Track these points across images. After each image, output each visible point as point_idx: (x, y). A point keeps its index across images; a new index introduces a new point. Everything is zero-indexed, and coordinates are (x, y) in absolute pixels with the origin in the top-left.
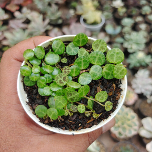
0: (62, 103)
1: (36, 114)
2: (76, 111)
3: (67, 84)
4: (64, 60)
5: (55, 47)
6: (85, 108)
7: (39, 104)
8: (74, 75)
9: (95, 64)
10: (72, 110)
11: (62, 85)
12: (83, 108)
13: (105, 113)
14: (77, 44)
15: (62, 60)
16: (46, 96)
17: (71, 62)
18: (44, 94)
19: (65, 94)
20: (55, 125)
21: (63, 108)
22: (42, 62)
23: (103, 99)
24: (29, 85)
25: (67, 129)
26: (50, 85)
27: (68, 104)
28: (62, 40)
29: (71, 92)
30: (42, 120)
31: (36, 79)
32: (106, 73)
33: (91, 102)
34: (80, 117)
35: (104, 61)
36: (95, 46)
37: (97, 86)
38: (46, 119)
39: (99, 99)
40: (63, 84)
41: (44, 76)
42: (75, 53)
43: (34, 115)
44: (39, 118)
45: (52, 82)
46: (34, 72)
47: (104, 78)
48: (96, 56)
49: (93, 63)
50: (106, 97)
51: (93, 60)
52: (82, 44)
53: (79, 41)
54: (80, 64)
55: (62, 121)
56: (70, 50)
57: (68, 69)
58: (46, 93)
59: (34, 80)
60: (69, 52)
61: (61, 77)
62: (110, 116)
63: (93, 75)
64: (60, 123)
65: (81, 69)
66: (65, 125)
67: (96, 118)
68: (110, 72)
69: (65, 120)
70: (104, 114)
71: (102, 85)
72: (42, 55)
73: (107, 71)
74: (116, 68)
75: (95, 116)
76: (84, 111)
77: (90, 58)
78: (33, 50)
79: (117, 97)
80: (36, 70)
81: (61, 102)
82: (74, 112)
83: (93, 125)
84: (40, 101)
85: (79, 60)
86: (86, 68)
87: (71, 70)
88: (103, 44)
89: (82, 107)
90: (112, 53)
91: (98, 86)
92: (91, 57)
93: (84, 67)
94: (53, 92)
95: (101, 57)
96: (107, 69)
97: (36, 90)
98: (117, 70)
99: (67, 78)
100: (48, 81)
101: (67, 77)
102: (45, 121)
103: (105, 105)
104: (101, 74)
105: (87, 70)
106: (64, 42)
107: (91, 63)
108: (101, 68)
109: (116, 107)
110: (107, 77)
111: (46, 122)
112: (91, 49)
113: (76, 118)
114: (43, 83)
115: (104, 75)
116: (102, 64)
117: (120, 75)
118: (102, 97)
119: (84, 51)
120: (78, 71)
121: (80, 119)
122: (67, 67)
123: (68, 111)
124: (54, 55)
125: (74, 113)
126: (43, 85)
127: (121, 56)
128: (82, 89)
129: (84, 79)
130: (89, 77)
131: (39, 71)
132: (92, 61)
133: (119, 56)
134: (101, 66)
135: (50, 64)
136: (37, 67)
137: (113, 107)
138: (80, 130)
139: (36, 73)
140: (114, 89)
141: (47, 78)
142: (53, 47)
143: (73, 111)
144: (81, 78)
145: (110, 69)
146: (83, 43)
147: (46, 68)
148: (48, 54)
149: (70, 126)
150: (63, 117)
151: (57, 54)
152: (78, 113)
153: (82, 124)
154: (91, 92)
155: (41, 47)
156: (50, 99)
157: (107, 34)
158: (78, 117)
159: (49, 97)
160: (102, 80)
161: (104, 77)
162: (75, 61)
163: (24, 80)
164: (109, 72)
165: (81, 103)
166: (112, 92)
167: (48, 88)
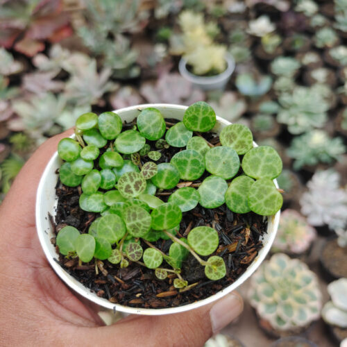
0: (113, 232)
1: (57, 244)
2: (136, 259)
4: (155, 154)
5: (144, 121)
6: (160, 261)
8: (163, 185)
9: (214, 175)
10: (128, 255)
11: (128, 196)
12: (157, 259)
15: (150, 154)
16: (91, 213)
19: (124, 213)
22: (108, 146)
23: (205, 249)
24: (68, 184)
25: (107, 298)
26: (106, 193)
29: (136, 209)
32: (234, 195)
33: (180, 250)
34: (144, 277)
35: (235, 170)
36: (227, 136)
37: (209, 223)
40: (131, 195)
41: (101, 172)
42: (182, 144)
43: (52, 245)
45: (114, 188)
46: (84, 158)
47: (228, 209)
48: (221, 158)
49: (210, 170)
50: (214, 244)
52: (201, 127)
53: (195, 118)
54: (182, 166)
55: (103, 275)
56: (174, 136)
57: (152, 169)
60: (170, 139)
61: (132, 180)
64: (97, 278)
65: (183, 177)
67: (181, 291)
68: (244, 196)
69: (108, 275)
70: (201, 285)
72: (113, 132)
73: (237, 192)
75: (180, 284)
76: (158, 265)
79: (246, 258)
80: (90, 154)
82: (133, 260)
83: (170, 306)
84: (73, 220)
85: (184, 158)
86: (195, 179)
87: (157, 172)
88: (245, 136)
89: (157, 254)
90: (257, 155)
91: (211, 226)
92: (210, 157)
93: (190, 175)
94: (107, 207)
96: (236, 187)
97: (76, 197)
98: (259, 193)
101: (145, 183)
102: (66, 262)
103: (207, 264)
105: (195, 185)
107: (208, 169)
108: (225, 183)
110: (235, 206)
111: (69, 264)
113: (135, 278)
114: (95, 186)
116: (231, 177)
117: (264, 207)
118: (206, 243)
119: (203, 145)
120: (172, 177)
122: (152, 165)
123: (120, 255)
125: (131, 263)
126: (94, 189)
127: (275, 166)
128: (162, 209)
129: (183, 198)
130: (194, 198)
131: (94, 158)
132: (211, 166)
133: (270, 163)
140: (245, 240)
141: (106, 178)
143: (131, 258)
144: (175, 196)
145: (244, 189)
146: (204, 126)
149: (116, 293)
153: (143, 295)
157: (239, 96)
159: (97, 215)
160: (222, 210)
161: (228, 205)
162: (174, 156)
164: (242, 195)
165: (157, 247)
166: (237, 243)
167: (99, 198)
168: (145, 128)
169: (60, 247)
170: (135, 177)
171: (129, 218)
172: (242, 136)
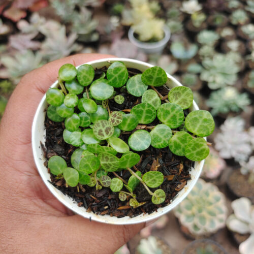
0: (91, 166)
1: (49, 167)
2: (106, 186)
3: (108, 140)
4: (119, 98)
5: (112, 73)
6: (121, 187)
7: (58, 154)
8: (125, 129)
9: (163, 123)
10: (101, 182)
11: (100, 138)
12: (119, 185)
14: (146, 80)
15: (116, 98)
16: (72, 145)
17: (129, 104)
18: (69, 141)
19: (100, 155)
20: (69, 193)
21: (89, 175)
22: (84, 91)
23: (153, 184)
24: (54, 119)
25: (85, 207)
26: (84, 131)
27: (99, 170)
29: (108, 154)
30: (55, 180)
31: (65, 115)
32: (175, 143)
33: (135, 180)
34: (111, 197)
35: (179, 123)
36: (174, 94)
37: (155, 157)
38: (60, 180)
39: (148, 181)
40: (102, 137)
41: (80, 114)
42: (138, 94)
43: (45, 167)
44: (51, 174)
45: (89, 128)
46: (66, 104)
47: (170, 151)
48: (170, 112)
49: (161, 119)
50: (160, 181)
51: (164, 115)
52: (154, 84)
53: (151, 77)
54: (139, 114)
55: (82, 192)
56: (133, 85)
57: (118, 118)
58: (73, 141)
59: (62, 116)
60: (130, 87)
61: (104, 126)
62: (157, 211)
63: (155, 139)
64: (78, 193)
65: (140, 122)
66: (84, 199)
67: (134, 208)
68: (182, 145)
69: (86, 192)
70: (148, 205)
71: (163, 160)
72: (88, 80)
73: (178, 141)
74: (193, 144)
75: (133, 203)
76: (119, 190)
77: (159, 110)
78: (77, 68)
79: (179, 186)
80: (71, 101)
81: (89, 164)
82: (104, 186)
83: (126, 215)
84: (59, 149)
85: (141, 108)
87: (122, 121)
88: (188, 96)
89: (119, 182)
90: (197, 116)
91: (156, 159)
92: (162, 110)
93: (145, 121)
94: (84, 143)
95: (178, 115)
96: (178, 138)
97: (61, 130)
98: (194, 147)
99: (112, 130)
100: (82, 124)
101: (113, 128)
102: (56, 182)
103: (154, 194)
104: (167, 143)
105: (149, 127)
106: (129, 69)
107: (159, 118)
108: (171, 132)
109: (171, 201)
110: (175, 150)
111: (58, 184)
112: (166, 97)
113: (104, 196)
114: (75, 125)
115: (172, 146)
116: (175, 127)
117: (195, 156)
118: (154, 180)
119: (155, 96)
120: (133, 124)
121: (110, 200)
122: (119, 114)
123: (96, 181)
125: (103, 188)
126: (74, 128)
127: (208, 127)
128: (127, 157)
129: (139, 140)
130: (148, 140)
131: (75, 105)
132: (162, 117)
133: (206, 124)
134: (172, 129)
135: (95, 98)
136: (74, 97)
137: (166, 199)
138: (103, 215)
140: (179, 172)
141: (83, 119)
143: (103, 184)
144: (134, 137)
145: (183, 140)
146: (157, 83)
147: (87, 102)
148: (97, 81)
149: (91, 204)
150: (85, 186)
151: (111, 85)
152: (108, 190)
153: (109, 208)
154: (142, 163)
155: (90, 66)
156: (76, 153)
158: (107, 195)
159: (75, 148)
160: (166, 151)
161: (170, 148)
162: (134, 108)
163: (49, 109)
164: (181, 144)
165: (120, 175)
166: (174, 176)
167: (78, 135)
168: (113, 78)
169: (51, 169)
170: (106, 124)
171: (103, 159)
172: (186, 95)
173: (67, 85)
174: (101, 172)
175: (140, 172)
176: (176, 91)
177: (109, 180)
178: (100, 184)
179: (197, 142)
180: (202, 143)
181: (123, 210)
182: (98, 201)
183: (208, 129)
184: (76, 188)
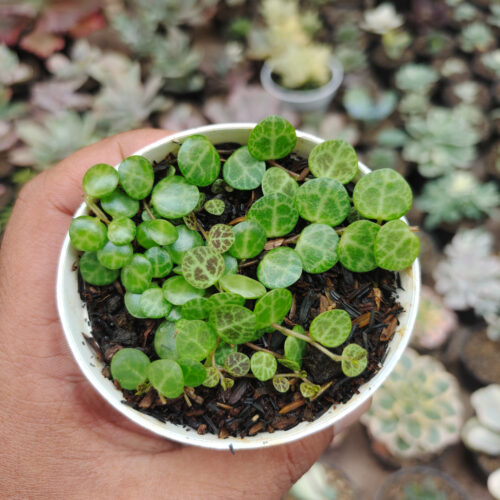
0: (200, 345)
1: (115, 377)
2: (243, 373)
3: (218, 283)
4: (214, 204)
5: (188, 160)
6: (274, 365)
7: (125, 346)
8: (244, 254)
9: (314, 222)
10: (230, 370)
11: (202, 285)
12: (268, 364)
13: (341, 382)
14: (258, 151)
15: (207, 206)
16: (149, 319)
17: (238, 210)
18: (141, 312)
19: (211, 316)
20: (173, 416)
21: (203, 362)
22: (142, 209)
23: (335, 338)
24: (97, 282)
25: (213, 432)
26: (164, 285)
27: (218, 350)
28: (211, 141)
29: (229, 308)
30: (132, 398)
31: (118, 262)
32: (350, 249)
33: (297, 345)
34: (258, 393)
35: (344, 211)
36: (319, 160)
37: (320, 291)
38: (144, 395)
39: (323, 337)
40: (206, 282)
41: (146, 254)
42: (253, 184)
43: (109, 383)
44: (123, 390)
45: (172, 274)
46: (114, 240)
47: (345, 269)
48: (320, 196)
49: (308, 216)
50: (345, 328)
51: (310, 207)
52: (275, 153)
53: (266, 142)
54: (265, 219)
55: (198, 404)
56: (237, 171)
57: (226, 235)
58: (148, 309)
59: (113, 266)
60: (233, 177)
61: (201, 260)
62: (358, 393)
63: (308, 256)
64: (189, 409)
65: (269, 235)
66: (206, 418)
67: (311, 400)
68: (365, 249)
69: (205, 402)
70: (337, 385)
71: (337, 291)
72: (145, 186)
73: (355, 244)
74: (385, 236)
75: (309, 391)
76: (273, 373)
77: (298, 200)
78: (117, 168)
79: (385, 331)
80: (122, 232)
81: (195, 340)
82: (238, 375)
83: (300, 420)
84: (126, 336)
85: (266, 206)
86: (287, 232)
87: (234, 239)
88: (346, 156)
89: (267, 358)
90: (372, 184)
91: (324, 295)
92: (303, 197)
93: (279, 229)
94: (173, 307)
95: (335, 197)
96: (353, 238)
97: (117, 298)
98: (388, 242)
99: (220, 262)
100: (157, 270)
101: (222, 258)
102: (139, 402)
103: (343, 358)
104: (335, 255)
105: (288, 241)
106: (218, 147)
108: (333, 232)
109: (379, 365)
110: (354, 264)
111: (145, 404)
112: (305, 172)
113: (244, 396)
114: (142, 278)
115: (346, 259)
116: (339, 221)
117: (397, 259)
118: (334, 330)
119: (284, 177)
120: (256, 240)
121: (258, 401)
122: (223, 229)
123: (218, 373)
124: (181, 185)
125: (238, 381)
126: (142, 283)
127: (401, 197)
128: (268, 301)
129: (278, 267)
130: (294, 262)
131: (131, 238)
132: (307, 211)
133: (393, 194)
134: (336, 228)
135: (166, 216)
136: (125, 225)
137: (369, 365)
138: (254, 435)
139: (121, 242)
140: (376, 305)
141: (157, 261)
142: (179, 160)
143: (235, 374)
144: (266, 265)
145: (363, 238)
146: (280, 150)
147: (154, 227)
148: (163, 183)
149: (222, 422)
150: (200, 390)
151: (191, 184)
152: (251, 381)
153: (262, 416)
154: (298, 310)
155: (141, 160)
156: (162, 330)
157: (349, 120)
158: (249, 393)
159: (158, 322)
160: (337, 272)
161: (343, 264)
162: (252, 208)
163: (82, 263)
164: (362, 247)
165: (263, 347)
166: (369, 314)
167: (156, 294)
168: (193, 170)
169: (120, 381)
170: (204, 253)
171: (221, 321)
173: (105, 206)
174: (224, 351)
175: (300, 327)
176: (322, 153)
177: (244, 361)
178: (227, 375)
179: (392, 230)
180: (400, 230)
181: (290, 412)
182: (235, 410)
183: (402, 201)
184: (181, 400)
